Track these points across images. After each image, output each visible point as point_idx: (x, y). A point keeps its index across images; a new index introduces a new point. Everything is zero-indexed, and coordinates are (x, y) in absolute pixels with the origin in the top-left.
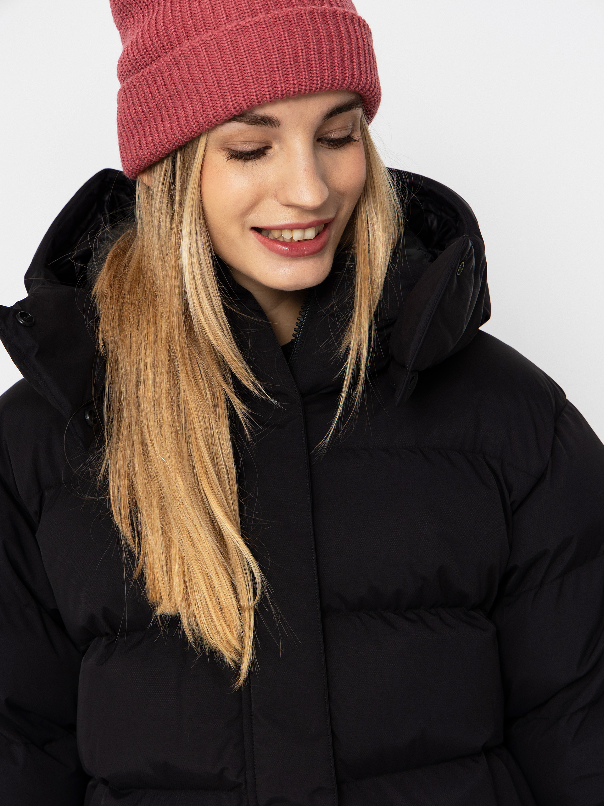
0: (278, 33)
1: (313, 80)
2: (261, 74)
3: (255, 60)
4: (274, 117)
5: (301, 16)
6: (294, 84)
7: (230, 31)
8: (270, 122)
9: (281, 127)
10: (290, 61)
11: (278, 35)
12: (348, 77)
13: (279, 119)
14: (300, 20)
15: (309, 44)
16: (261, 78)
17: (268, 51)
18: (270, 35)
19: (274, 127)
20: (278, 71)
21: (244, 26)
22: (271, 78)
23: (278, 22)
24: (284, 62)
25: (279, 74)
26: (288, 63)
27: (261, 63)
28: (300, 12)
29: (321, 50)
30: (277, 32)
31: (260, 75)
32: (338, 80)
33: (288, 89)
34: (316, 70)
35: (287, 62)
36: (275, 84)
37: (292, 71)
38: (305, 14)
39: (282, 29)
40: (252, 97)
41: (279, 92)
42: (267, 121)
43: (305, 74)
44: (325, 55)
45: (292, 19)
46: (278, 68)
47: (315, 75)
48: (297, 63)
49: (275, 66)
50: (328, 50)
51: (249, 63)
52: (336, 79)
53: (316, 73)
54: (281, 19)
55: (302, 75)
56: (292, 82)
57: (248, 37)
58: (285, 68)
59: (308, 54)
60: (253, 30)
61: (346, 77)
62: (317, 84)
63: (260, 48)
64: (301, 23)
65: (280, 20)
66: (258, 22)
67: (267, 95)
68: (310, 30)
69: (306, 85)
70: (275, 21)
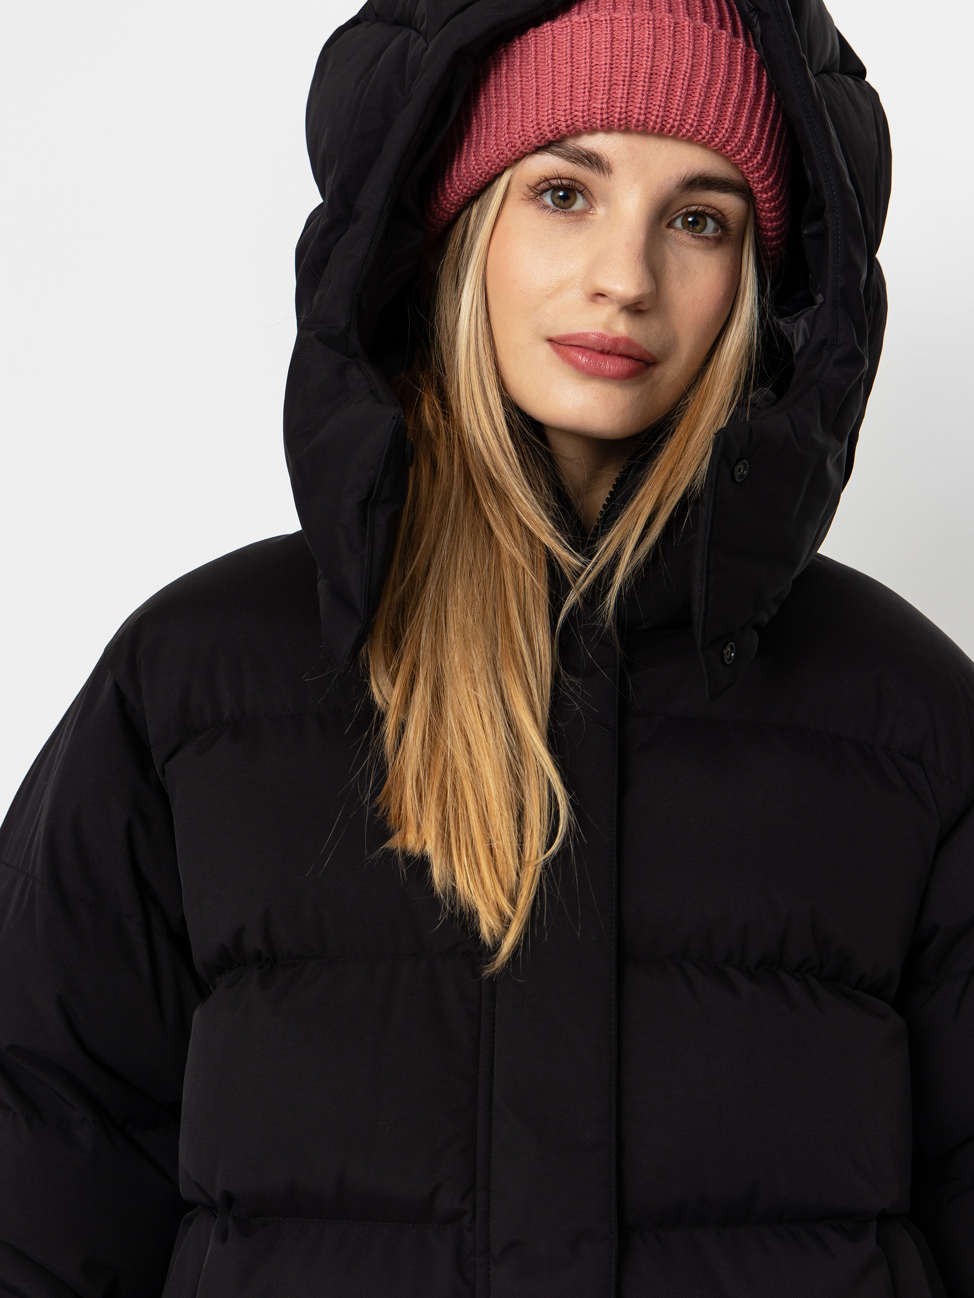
0: (640, 39)
1: (671, 113)
2: (598, 84)
3: (597, 65)
4: (605, 157)
5: (682, 28)
6: (640, 108)
7: (575, 22)
8: (597, 164)
9: (612, 176)
10: (645, 77)
11: (639, 41)
12: (726, 131)
13: (610, 163)
14: (679, 33)
15: (680, 66)
16: (596, 90)
17: (618, 57)
18: (627, 37)
19: (602, 175)
20: (624, 85)
21: (596, 20)
22: (611, 93)
23: (647, 25)
24: (636, 76)
25: (623, 89)
26: (642, 79)
27: (603, 70)
28: (683, 22)
29: (696, 79)
30: (640, 37)
31: (597, 86)
32: (709, 126)
33: (630, 113)
34: (679, 101)
35: (640, 77)
36: (613, 101)
37: (643, 91)
38: (689, 27)
39: (649, 34)
40: (576, 113)
41: (617, 115)
42: (593, 161)
43: (661, 101)
44: (699, 87)
45: (667, 27)
46: (624, 81)
47: (676, 106)
48: (655, 84)
49: (622, 78)
50: (706, 81)
51: (586, 67)
52: (706, 124)
53: (678, 104)
54: (651, 22)
55: (656, 100)
56: (638, 105)
57: (597, 35)
58: (635, 85)
59: (675, 77)
60: (607, 27)
61: (723, 128)
62: (675, 120)
63: (607, 50)
64: (679, 37)
65: (648, 23)
66: (618, 18)
67: (598, 114)
68: (688, 48)
69: (659, 115)
70: (643, 23)
